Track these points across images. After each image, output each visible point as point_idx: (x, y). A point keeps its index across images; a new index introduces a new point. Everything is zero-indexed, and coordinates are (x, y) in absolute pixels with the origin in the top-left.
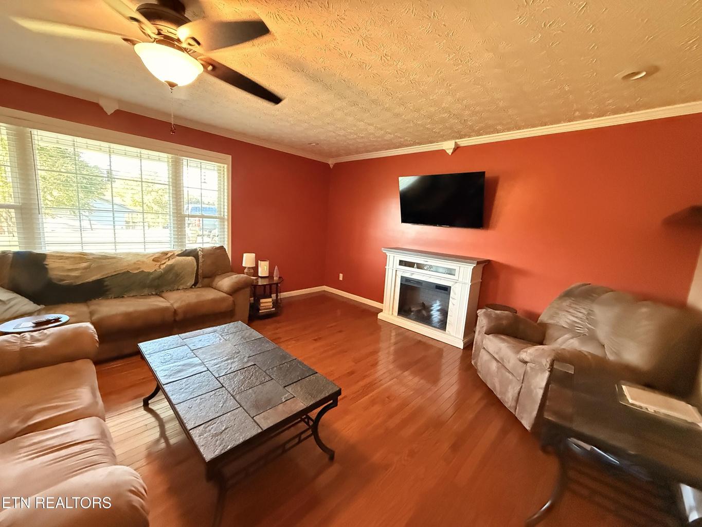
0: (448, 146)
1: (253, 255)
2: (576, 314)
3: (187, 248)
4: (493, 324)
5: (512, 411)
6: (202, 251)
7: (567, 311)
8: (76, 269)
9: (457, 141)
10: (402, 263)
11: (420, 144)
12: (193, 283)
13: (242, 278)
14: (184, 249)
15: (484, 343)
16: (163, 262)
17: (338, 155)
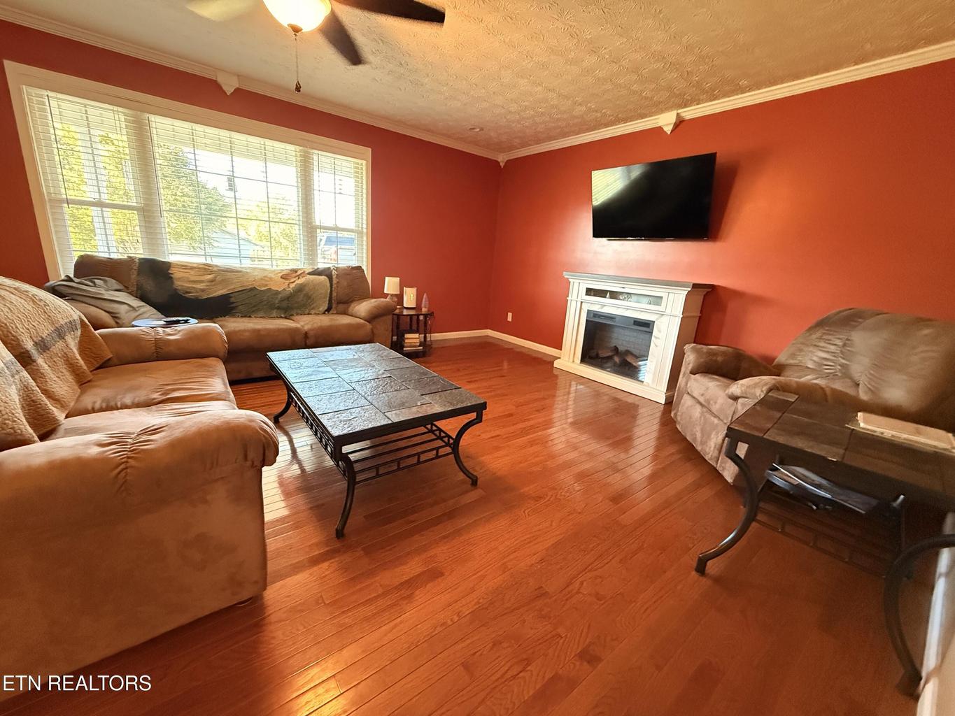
0: (666, 121)
1: (397, 280)
2: (830, 348)
3: (319, 267)
4: (702, 360)
5: (713, 463)
6: (336, 270)
7: (815, 345)
8: (202, 282)
9: (679, 111)
10: (590, 292)
11: (626, 120)
12: (326, 308)
13: (382, 302)
14: (316, 268)
15: (688, 385)
16: (292, 281)
17: (512, 148)
